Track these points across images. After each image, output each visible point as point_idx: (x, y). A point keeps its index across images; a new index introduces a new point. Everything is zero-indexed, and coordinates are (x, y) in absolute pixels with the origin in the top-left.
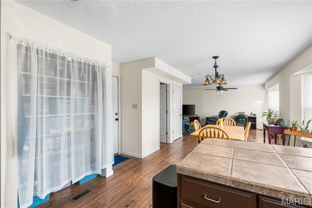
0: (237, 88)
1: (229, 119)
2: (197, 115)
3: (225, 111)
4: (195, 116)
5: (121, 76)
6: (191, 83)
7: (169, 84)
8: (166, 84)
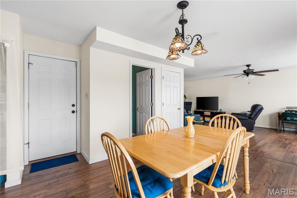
0: (278, 70)
1: (231, 117)
2: (220, 109)
3: (260, 105)
4: (219, 111)
5: (80, 61)
6: (193, 66)
7: (154, 68)
8: (151, 69)
